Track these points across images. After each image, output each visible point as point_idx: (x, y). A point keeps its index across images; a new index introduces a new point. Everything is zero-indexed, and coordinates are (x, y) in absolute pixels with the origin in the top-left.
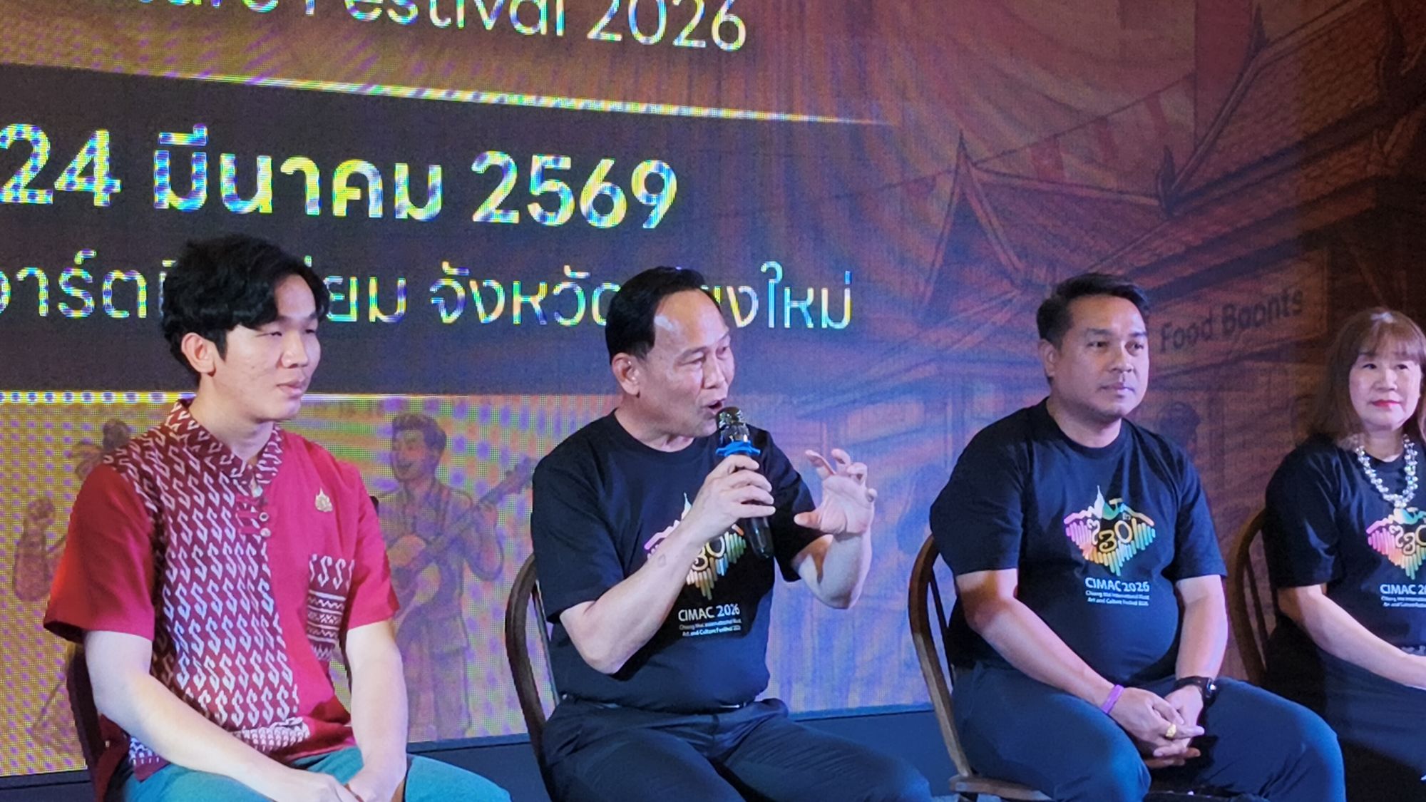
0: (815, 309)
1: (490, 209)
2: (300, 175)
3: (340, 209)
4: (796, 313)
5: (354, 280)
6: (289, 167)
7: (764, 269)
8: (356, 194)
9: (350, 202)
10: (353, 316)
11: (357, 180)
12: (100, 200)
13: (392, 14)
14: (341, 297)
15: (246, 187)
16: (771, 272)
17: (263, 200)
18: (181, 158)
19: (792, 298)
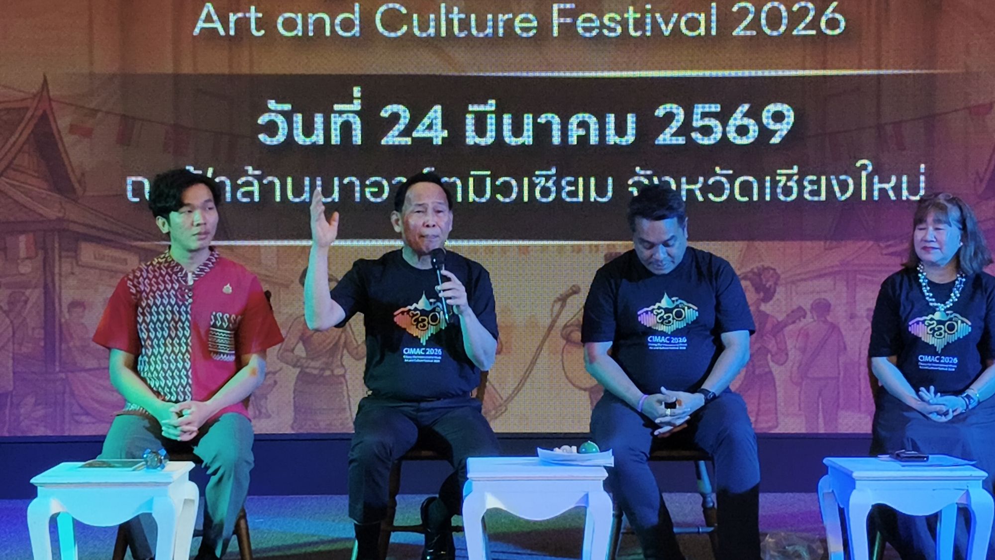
0: (897, 189)
1: (666, 138)
2: (549, 124)
3: (573, 140)
4: (883, 191)
5: (581, 180)
6: (542, 120)
7: (858, 164)
8: (582, 132)
9: (578, 137)
10: (581, 199)
11: (583, 124)
12: (438, 141)
13: (605, 32)
14: (573, 188)
15: (517, 131)
16: (864, 167)
17: (527, 138)
18: (481, 119)
19: (880, 182)
